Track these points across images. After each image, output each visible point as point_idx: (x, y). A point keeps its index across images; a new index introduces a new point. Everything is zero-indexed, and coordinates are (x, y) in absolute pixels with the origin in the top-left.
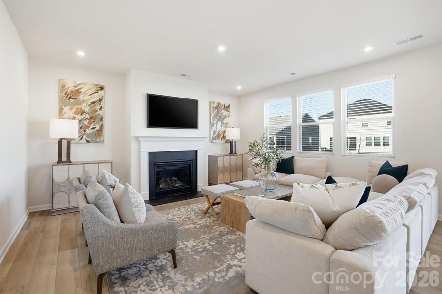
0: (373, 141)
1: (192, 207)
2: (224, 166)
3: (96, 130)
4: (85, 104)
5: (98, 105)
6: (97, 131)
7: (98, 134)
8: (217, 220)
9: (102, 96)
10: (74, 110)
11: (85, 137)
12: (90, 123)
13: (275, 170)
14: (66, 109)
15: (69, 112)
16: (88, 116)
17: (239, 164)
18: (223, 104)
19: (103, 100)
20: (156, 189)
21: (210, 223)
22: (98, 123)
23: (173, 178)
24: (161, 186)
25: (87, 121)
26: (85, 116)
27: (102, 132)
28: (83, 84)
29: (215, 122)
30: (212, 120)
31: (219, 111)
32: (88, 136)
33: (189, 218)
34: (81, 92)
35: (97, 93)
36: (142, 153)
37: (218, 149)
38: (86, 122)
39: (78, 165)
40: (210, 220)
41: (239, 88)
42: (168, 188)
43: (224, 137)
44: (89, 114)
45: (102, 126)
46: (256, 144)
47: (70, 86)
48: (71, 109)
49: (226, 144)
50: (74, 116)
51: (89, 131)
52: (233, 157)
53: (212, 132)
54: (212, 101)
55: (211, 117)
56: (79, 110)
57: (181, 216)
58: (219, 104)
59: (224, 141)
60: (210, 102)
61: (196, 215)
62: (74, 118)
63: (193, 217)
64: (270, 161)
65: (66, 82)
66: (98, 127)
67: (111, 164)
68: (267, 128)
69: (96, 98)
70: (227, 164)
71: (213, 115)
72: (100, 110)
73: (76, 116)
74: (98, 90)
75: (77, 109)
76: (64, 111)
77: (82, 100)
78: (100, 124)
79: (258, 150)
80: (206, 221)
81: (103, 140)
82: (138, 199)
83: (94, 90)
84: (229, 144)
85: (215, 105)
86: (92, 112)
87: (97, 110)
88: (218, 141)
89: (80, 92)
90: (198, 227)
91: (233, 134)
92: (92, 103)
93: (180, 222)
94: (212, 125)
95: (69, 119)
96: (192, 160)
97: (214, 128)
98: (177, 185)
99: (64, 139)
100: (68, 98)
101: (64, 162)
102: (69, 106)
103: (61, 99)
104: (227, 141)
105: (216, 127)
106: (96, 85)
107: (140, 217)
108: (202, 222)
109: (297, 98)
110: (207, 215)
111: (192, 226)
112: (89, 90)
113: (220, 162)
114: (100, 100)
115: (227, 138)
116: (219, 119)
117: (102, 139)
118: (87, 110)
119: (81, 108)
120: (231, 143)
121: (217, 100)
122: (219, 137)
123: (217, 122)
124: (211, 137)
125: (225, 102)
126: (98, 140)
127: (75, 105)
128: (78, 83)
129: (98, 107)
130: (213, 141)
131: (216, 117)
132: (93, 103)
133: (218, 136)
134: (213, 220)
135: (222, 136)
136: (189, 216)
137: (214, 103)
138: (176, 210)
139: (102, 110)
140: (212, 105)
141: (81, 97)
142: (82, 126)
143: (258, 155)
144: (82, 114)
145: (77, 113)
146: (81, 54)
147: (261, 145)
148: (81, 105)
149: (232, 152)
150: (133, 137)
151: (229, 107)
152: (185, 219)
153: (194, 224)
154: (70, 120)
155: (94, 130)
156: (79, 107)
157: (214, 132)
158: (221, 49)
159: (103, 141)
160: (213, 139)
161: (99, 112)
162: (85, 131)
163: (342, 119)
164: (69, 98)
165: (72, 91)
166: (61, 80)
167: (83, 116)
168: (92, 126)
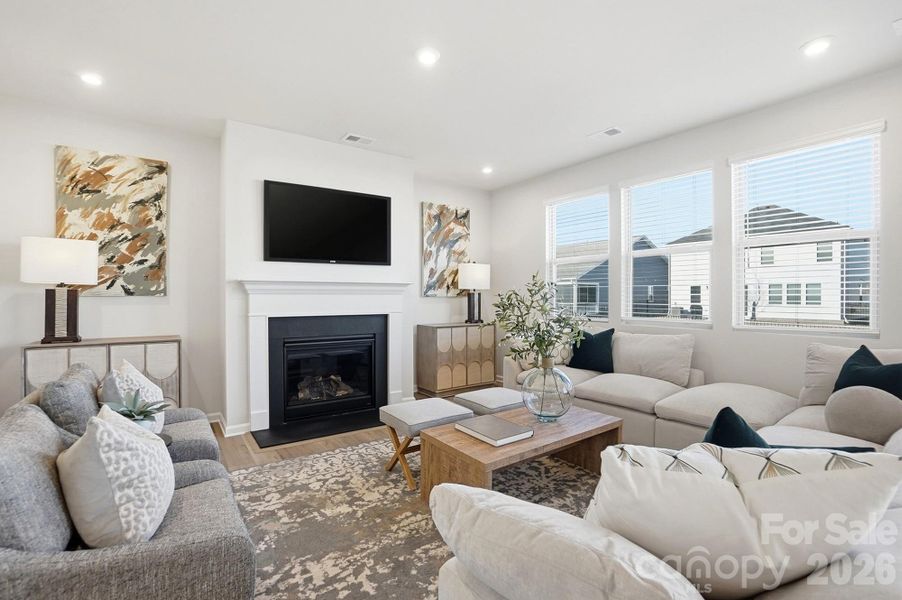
0: (784, 295)
1: (363, 450)
2: (452, 350)
3: (147, 265)
4: (119, 206)
5: (153, 208)
6: (151, 267)
7: (154, 275)
8: (413, 492)
9: (163, 188)
10: (93, 217)
11: (120, 282)
12: (133, 250)
13: (567, 361)
14: (73, 216)
15: (81, 222)
16: (127, 233)
17: (488, 344)
18: (452, 208)
19: (165, 197)
20: (287, 404)
21: (393, 502)
22: (151, 250)
23: (332, 377)
24: (301, 395)
25: (126, 245)
26: (120, 233)
27: (164, 269)
28: (114, 157)
29: (433, 249)
30: (425, 244)
31: (444, 224)
32: (129, 278)
33: (345, 483)
34: (110, 176)
35: (151, 179)
36: (251, 321)
37: (440, 311)
38: (124, 247)
39: (93, 348)
40: (394, 492)
41: (487, 170)
42: (317, 401)
43: (454, 284)
44: (129, 227)
45: (162, 257)
46: (514, 301)
47: (83, 164)
48: (85, 216)
49: (458, 299)
50: (94, 232)
51: (129, 268)
52: (474, 330)
53: (427, 273)
54: (427, 201)
55: (425, 239)
56: (106, 220)
57: (328, 476)
58: (443, 209)
59: (453, 292)
60: (422, 204)
61: (365, 474)
62: (93, 237)
63: (356, 482)
64: (551, 343)
65: (72, 154)
66: (152, 259)
67: (176, 344)
68: (551, 264)
69: (148, 190)
70: (459, 346)
71: (429, 233)
72: (158, 217)
73: (98, 233)
74: (154, 173)
75: (100, 216)
76: (68, 221)
77: (113, 195)
78: (159, 252)
79: (521, 316)
80: (386, 493)
81: (165, 288)
82: (135, 463)
83: (143, 171)
84: (466, 298)
85: (435, 211)
86: (139, 225)
87: (150, 220)
88: (442, 292)
89: (106, 178)
90: (360, 514)
91: (474, 277)
92: (137, 203)
93: (318, 495)
94: (425, 256)
95: (82, 238)
96: (374, 337)
97: (431, 264)
98: (340, 394)
99: (61, 285)
100: (77, 190)
101: (61, 340)
102: (80, 210)
103: (60, 193)
104: (462, 293)
105: (436, 261)
106: (147, 161)
107: (136, 519)
108: (373, 497)
109: (623, 191)
110: (393, 476)
111: (345, 509)
112: (129, 172)
113: (443, 341)
114: (158, 197)
115: (460, 287)
116: (443, 244)
117: (162, 287)
118: (125, 218)
119: (110, 215)
120: (470, 296)
121: (438, 201)
122: (442, 283)
123: (438, 250)
124: (425, 283)
125: (456, 204)
126: (153, 289)
127: (96, 207)
128: (102, 155)
129: (152, 212)
130: (429, 293)
131: (436, 239)
132: (141, 202)
133: (441, 281)
134: (403, 491)
135: (449, 280)
136: (347, 477)
137: (431, 206)
138: (322, 460)
139: (164, 219)
140: (426, 211)
141: (110, 190)
142: (113, 257)
143: (519, 327)
144: (112, 228)
145: (99, 225)
146: (92, 79)
147: (529, 303)
148: (110, 206)
149: (472, 319)
150: (230, 282)
151: (466, 215)
152: (335, 487)
153: (350, 504)
154: (84, 241)
155: (141, 267)
156: (106, 211)
157: (432, 272)
158: (428, 58)
159: (164, 291)
160: (429, 287)
161: (155, 223)
162: (121, 268)
163: (733, 240)
164: (81, 189)
165: (87, 175)
166: (58, 147)
167: (114, 234)
168: (138, 257)
